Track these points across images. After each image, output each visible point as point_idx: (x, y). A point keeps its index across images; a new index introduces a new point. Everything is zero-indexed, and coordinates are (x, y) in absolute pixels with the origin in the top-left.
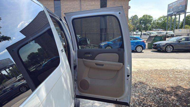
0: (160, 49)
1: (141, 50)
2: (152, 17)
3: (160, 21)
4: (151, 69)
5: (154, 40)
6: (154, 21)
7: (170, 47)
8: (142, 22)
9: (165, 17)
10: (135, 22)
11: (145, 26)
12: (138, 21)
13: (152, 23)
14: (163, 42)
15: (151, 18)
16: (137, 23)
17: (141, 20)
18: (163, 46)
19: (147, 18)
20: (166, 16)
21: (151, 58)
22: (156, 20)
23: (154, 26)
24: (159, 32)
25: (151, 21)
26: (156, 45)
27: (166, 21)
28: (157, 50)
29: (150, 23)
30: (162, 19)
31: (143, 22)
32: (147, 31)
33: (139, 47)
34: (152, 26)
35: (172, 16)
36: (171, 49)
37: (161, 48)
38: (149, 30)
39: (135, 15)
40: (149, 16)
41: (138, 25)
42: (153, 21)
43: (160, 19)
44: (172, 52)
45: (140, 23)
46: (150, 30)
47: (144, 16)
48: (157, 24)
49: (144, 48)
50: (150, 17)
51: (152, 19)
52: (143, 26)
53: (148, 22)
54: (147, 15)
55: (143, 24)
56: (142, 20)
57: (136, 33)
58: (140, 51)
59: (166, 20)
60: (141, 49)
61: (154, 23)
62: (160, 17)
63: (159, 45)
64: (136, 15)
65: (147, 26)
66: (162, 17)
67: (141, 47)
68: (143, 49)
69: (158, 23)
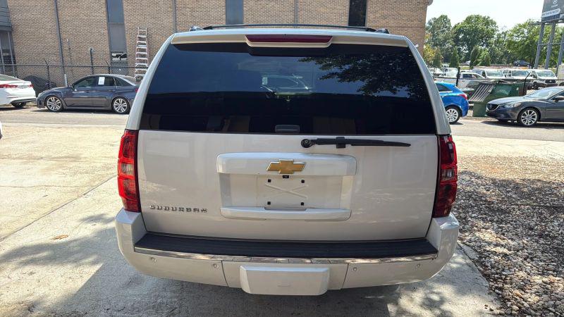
0: (504, 118)
1: (456, 118)
2: (493, 23)
3: (518, 36)
4: (476, 154)
5: (491, 93)
6: (499, 35)
7: (530, 112)
8: (461, 37)
9: (535, 25)
10: (441, 37)
11: (469, 49)
12: (451, 34)
13: (493, 40)
14: (516, 101)
15: (491, 27)
16: (445, 40)
17: (459, 30)
18: (514, 109)
19: (480, 26)
20: (538, 23)
21: (478, 136)
22: (505, 33)
23: (498, 51)
24: (510, 72)
25: (490, 35)
26: (495, 106)
27: (538, 37)
28: (497, 120)
29: (486, 40)
30: (526, 31)
31: (465, 39)
32: (476, 68)
33: (452, 110)
34: (492, 50)
35: (557, 22)
36: (534, 117)
37: (507, 115)
38: (482, 65)
39: (441, 16)
40: (484, 18)
41: (448, 45)
42: (495, 36)
43: (518, 30)
44: (535, 126)
45: (457, 41)
46: (485, 64)
47: (469, 20)
48: (509, 46)
49: (463, 112)
50: (487, 22)
51: (493, 30)
52: (464, 49)
53: (482, 38)
54: (478, 17)
55: (463, 45)
56: (462, 32)
57: (441, 72)
58: (454, 120)
59: (535, 34)
60: (457, 114)
61: (498, 42)
62: (520, 25)
63: (503, 107)
64: (446, 17)
65: (476, 51)
66: (524, 26)
67: (456, 111)
68: (461, 115)
69: (510, 43)
